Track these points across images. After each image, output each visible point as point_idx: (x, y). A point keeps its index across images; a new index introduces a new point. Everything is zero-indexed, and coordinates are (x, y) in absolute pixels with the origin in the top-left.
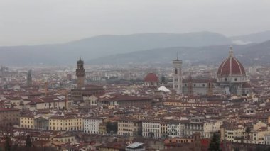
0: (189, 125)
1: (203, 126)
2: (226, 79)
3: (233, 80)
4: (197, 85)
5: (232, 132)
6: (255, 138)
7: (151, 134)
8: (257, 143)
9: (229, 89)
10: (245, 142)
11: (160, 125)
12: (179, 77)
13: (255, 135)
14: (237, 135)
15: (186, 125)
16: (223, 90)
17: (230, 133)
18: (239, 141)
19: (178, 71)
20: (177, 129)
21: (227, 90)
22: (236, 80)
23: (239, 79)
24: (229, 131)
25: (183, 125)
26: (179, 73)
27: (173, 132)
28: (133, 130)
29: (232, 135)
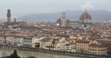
0: (26, 39)
1: (31, 40)
2: (83, 21)
3: (85, 22)
4: (72, 23)
5: (45, 43)
6: (56, 47)
7: (10, 43)
8: (57, 50)
9: (84, 25)
10: (51, 49)
11: (13, 38)
12: (64, 20)
13: (56, 45)
14: (48, 45)
15: (24, 39)
16: (81, 26)
17: (44, 44)
18: (48, 49)
19: (64, 17)
20: (21, 41)
21: (83, 25)
22: (87, 21)
23: (88, 21)
24: (44, 43)
25: (23, 39)
26: (64, 18)
27: (19, 42)
28: (3, 41)
29: (45, 45)
